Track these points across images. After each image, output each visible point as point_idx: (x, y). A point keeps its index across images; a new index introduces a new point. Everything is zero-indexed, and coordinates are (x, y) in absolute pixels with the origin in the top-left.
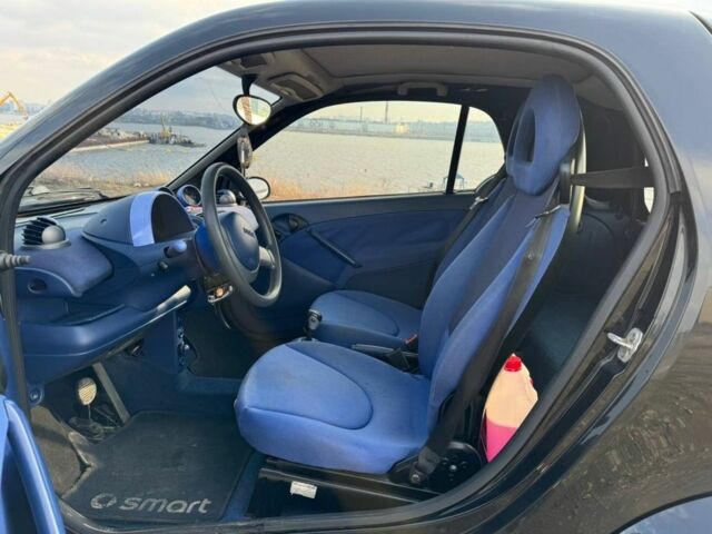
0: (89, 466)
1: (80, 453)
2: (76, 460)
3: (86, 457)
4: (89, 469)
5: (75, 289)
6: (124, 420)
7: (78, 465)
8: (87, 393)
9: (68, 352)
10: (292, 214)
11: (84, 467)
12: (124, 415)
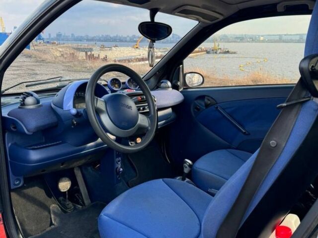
0: (53, 225)
1: (52, 216)
2: (49, 220)
3: (55, 220)
4: (53, 226)
5: (28, 130)
6: (86, 204)
7: (49, 223)
8: (64, 185)
9: (25, 163)
10: (207, 96)
11: (51, 224)
12: (87, 201)
